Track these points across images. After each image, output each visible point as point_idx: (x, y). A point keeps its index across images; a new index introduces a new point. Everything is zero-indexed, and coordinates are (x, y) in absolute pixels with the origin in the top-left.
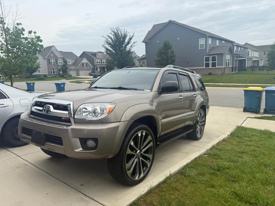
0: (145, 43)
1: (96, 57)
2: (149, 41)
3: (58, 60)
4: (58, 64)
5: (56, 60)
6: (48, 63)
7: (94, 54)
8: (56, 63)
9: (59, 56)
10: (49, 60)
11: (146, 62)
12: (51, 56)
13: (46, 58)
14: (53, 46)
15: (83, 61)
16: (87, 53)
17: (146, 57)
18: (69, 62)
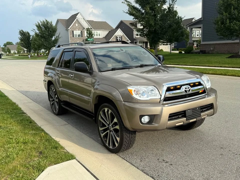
1: (137, 27)
3: (84, 33)
4: (85, 37)
5: (82, 32)
6: (72, 36)
7: (134, 24)
8: (82, 36)
9: (86, 26)
10: (73, 31)
11: (202, 28)
12: (76, 26)
13: (69, 29)
14: (78, 13)
15: (117, 33)
16: (125, 22)
17: (202, 19)
18: (99, 35)
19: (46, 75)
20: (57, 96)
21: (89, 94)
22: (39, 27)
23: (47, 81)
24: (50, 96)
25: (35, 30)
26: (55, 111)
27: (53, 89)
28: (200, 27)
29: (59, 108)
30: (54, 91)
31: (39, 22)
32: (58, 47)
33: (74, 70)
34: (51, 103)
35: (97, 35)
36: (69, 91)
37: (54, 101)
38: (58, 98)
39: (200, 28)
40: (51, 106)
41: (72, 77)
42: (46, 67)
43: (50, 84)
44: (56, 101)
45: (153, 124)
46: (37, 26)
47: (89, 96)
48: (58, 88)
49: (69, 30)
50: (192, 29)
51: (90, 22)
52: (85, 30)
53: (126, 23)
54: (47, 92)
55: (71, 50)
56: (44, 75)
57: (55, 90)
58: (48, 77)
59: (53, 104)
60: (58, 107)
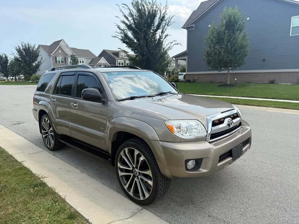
0: (187, 28)
1: (119, 57)
2: (194, 26)
3: (68, 59)
4: (68, 64)
5: (65, 58)
6: (55, 62)
7: (117, 54)
8: (65, 63)
9: (69, 53)
10: (56, 58)
11: (187, 59)
12: (59, 52)
13: (52, 54)
14: (62, 40)
15: (100, 61)
16: (107, 52)
17: (187, 52)
18: (83, 62)
19: (36, 103)
20: (53, 128)
21: (102, 129)
22: (19, 51)
23: (38, 110)
24: (41, 128)
25: (14, 54)
26: (48, 146)
27: (46, 120)
28: (185, 58)
29: (55, 142)
30: (48, 122)
31: (21, 46)
32: (52, 71)
33: (82, 98)
34: (44, 136)
35: (80, 62)
36: (71, 124)
37: (48, 134)
38: (54, 131)
39: (185, 60)
40: (43, 139)
41: (75, 106)
42: (36, 93)
43: (42, 113)
44: (51, 135)
45: (200, 169)
46: (17, 50)
47: (103, 131)
48: (54, 119)
49: (51, 56)
50: (177, 60)
51: (74, 49)
52: (69, 57)
53: (109, 53)
54: (38, 123)
55: (73, 73)
56: (34, 103)
57: (50, 121)
58: (40, 106)
59: (46, 137)
60: (53, 142)
